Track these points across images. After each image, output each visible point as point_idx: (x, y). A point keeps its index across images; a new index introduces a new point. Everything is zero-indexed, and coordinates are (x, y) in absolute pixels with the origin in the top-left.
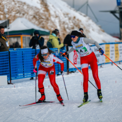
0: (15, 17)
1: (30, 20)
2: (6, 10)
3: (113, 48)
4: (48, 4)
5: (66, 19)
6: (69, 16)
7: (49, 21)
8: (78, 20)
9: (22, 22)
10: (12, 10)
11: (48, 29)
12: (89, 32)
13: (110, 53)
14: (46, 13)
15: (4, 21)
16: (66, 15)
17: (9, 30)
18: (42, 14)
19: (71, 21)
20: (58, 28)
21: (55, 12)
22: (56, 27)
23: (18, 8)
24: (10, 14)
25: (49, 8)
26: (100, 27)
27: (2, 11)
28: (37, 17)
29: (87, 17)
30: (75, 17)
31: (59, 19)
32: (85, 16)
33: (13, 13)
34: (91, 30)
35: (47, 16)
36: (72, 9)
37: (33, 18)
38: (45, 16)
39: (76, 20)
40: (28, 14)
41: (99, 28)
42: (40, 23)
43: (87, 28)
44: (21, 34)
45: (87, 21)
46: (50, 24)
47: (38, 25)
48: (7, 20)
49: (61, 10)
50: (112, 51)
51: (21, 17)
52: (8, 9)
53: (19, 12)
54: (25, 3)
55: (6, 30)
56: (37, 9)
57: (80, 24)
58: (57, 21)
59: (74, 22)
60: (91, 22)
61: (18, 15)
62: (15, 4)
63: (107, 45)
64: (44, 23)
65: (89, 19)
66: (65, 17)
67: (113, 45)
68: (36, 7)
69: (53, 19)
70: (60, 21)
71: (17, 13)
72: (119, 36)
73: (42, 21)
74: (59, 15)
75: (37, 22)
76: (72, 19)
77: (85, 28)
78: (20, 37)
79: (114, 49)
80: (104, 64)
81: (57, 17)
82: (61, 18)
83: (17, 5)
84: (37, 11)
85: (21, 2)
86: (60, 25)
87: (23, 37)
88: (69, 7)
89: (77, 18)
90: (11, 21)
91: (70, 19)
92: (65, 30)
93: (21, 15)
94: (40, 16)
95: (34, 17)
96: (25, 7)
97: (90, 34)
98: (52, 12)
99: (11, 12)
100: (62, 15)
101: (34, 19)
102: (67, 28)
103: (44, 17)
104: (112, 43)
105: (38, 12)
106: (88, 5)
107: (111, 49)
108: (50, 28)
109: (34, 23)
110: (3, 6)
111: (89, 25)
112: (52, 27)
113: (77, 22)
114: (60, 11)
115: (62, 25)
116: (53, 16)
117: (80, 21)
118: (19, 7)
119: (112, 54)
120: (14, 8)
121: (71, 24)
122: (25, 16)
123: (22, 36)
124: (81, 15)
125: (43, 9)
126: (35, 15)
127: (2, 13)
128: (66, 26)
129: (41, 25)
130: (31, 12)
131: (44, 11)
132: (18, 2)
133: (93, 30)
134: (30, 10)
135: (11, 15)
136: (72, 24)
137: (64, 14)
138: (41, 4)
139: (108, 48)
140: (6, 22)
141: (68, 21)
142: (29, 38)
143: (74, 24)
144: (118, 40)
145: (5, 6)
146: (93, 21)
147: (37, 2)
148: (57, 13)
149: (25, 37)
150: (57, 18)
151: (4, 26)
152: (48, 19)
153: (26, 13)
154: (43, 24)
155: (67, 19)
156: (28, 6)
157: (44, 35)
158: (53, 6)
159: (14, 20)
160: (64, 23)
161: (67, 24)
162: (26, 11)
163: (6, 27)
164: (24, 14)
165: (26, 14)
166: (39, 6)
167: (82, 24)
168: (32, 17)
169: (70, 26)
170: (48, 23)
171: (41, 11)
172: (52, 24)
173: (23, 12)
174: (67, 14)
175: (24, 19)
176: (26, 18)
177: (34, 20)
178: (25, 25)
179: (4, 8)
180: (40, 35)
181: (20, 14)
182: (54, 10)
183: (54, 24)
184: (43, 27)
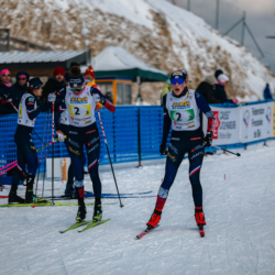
0: (103, 45)
1: (132, 51)
2: (85, 31)
4: (168, 20)
5: (202, 52)
6: (209, 44)
7: (170, 55)
8: (225, 52)
9: (116, 55)
10: (98, 31)
11: (166, 68)
12: (246, 76)
14: (164, 38)
15: (81, 52)
16: (202, 42)
18: (156, 40)
19: (211, 55)
20: (187, 67)
21: (181, 37)
22: (182, 65)
23: (110, 28)
24: (94, 39)
25: (170, 29)
26: (268, 67)
27: (79, 33)
28: (145, 45)
29: (243, 48)
30: (218, 48)
31: (189, 50)
32: (238, 46)
33: (100, 38)
34: (249, 73)
35: (166, 44)
36: (214, 31)
37: (137, 48)
38: (162, 44)
39: (220, 53)
40: (128, 38)
41: (265, 70)
42: (151, 57)
43: (242, 69)
44: (114, 78)
45: (243, 56)
46: (170, 59)
47: (146, 61)
48: (86, 50)
49: (193, 34)
51: (114, 45)
52: (90, 29)
53: (110, 35)
54: (123, 19)
55: (84, 69)
56: (147, 30)
57: (229, 60)
58: (184, 53)
59: (217, 56)
60: (249, 57)
61: (109, 40)
62: (105, 19)
64: (159, 57)
65: (247, 51)
66: (201, 47)
68: (143, 27)
69: (176, 50)
70: (190, 55)
71: (107, 37)
73: (155, 54)
74: (189, 43)
75: (145, 56)
76: (213, 51)
77: (237, 68)
78: (111, 83)
80: (270, 139)
81: (184, 45)
82: (192, 49)
83: (109, 21)
84: (146, 33)
85: (116, 16)
86: (190, 63)
87: (118, 84)
88: (209, 27)
89: (222, 49)
91: (209, 50)
92: (199, 71)
93: (116, 41)
94: (151, 44)
95: (141, 45)
96: (124, 26)
97: (246, 81)
98: (175, 37)
99: (95, 36)
100: (195, 43)
101: (140, 49)
102: (204, 68)
103: (159, 46)
105: (148, 36)
106: (244, 24)
108: (170, 67)
109: (140, 58)
110: (80, 23)
112: (174, 65)
113: (223, 56)
114: (190, 35)
115: (194, 63)
116: (176, 44)
117: (230, 55)
118: (111, 25)
120: (101, 26)
121: (211, 61)
122: (122, 43)
123: (116, 81)
124: (231, 42)
125: (158, 30)
126: (142, 41)
127: (78, 36)
128: (201, 64)
129: (153, 62)
130: (135, 36)
131: (159, 34)
132: (110, 15)
133: (253, 73)
134: (133, 32)
135: (95, 41)
136: (213, 60)
137: (198, 41)
138: (155, 20)
140: (84, 54)
141: (205, 55)
143: (217, 61)
145: (84, 24)
146: (253, 56)
147: (147, 17)
148: (185, 38)
149: (121, 84)
150: (186, 49)
152: (166, 50)
153: (124, 37)
154: (157, 59)
155: (204, 50)
156: (129, 24)
157: (158, 81)
158: (177, 25)
159: (101, 50)
160: (198, 57)
161: (204, 60)
162: (125, 32)
163: (84, 63)
164: (120, 40)
165: (125, 40)
166: (150, 24)
167: (233, 62)
168: (136, 45)
169: (209, 65)
170: (166, 58)
171: (155, 35)
172: (174, 61)
173: (119, 36)
174: (205, 42)
175: (119, 49)
176: (124, 47)
177: (140, 52)
178: (121, 61)
179: (82, 28)
181: (113, 39)
182: (179, 32)
183: (178, 60)
184: (157, 66)
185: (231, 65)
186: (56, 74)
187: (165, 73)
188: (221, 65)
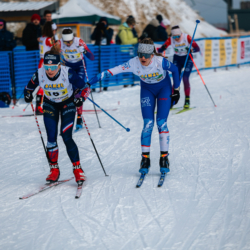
1: (91, 2)
3: (216, 45)
7: (121, 4)
8: (164, 2)
9: (79, 5)
11: (118, 15)
12: (181, 20)
13: (213, 53)
15: (51, 3)
17: (60, 16)
19: (153, 4)
20: (135, 14)
22: (131, 12)
26: (198, 13)
34: (183, 17)
39: (160, 2)
41: (196, 15)
42: (106, 6)
43: (178, 14)
44: (77, 23)
45: (178, 4)
46: (121, 8)
47: (103, 9)
48: (55, 1)
50: (215, 50)
55: (54, 16)
57: (167, 8)
58: (132, 3)
59: (158, 5)
60: (183, 5)
63: (208, 41)
64: (112, 6)
67: (218, 41)
70: (137, 4)
72: (226, 27)
73: (109, 4)
75: (102, 5)
77: (174, 14)
78: (75, 27)
79: (218, 47)
80: (202, 69)
86: (137, 10)
87: (81, 28)
90: (63, 3)
92: (144, 16)
102: (148, 14)
104: (216, 38)
107: (213, 47)
108: (121, 13)
109: (98, 6)
111: (181, 10)
112: (125, 12)
113: (163, 4)
115: (140, 10)
117: (168, 4)
119: (216, 55)
121: (153, 9)
123: (79, 25)
128: (146, 11)
129: (108, 10)
133: (187, 17)
136: (155, 8)
139: (209, 45)
140: (54, 4)
141: (148, 4)
142: (90, 29)
143: (158, 8)
144: (224, 34)
146: (187, 4)
149: (83, 28)
151: (51, 10)
154: (111, 8)
157: (112, 24)
160: (143, 6)
161: (147, 8)
163: (54, 11)
167: (171, 9)
169: (152, 12)
170: (118, 6)
172: (124, 9)
178: (83, 9)
180: (108, 24)
183: (127, 9)
184: (111, 13)
185: (169, 12)
186: (33, 19)
187: (117, 18)
188: (162, 11)
